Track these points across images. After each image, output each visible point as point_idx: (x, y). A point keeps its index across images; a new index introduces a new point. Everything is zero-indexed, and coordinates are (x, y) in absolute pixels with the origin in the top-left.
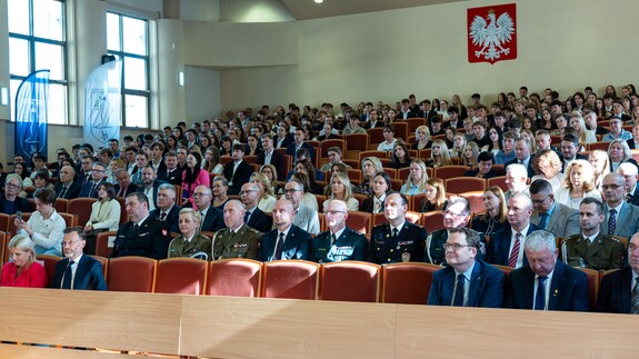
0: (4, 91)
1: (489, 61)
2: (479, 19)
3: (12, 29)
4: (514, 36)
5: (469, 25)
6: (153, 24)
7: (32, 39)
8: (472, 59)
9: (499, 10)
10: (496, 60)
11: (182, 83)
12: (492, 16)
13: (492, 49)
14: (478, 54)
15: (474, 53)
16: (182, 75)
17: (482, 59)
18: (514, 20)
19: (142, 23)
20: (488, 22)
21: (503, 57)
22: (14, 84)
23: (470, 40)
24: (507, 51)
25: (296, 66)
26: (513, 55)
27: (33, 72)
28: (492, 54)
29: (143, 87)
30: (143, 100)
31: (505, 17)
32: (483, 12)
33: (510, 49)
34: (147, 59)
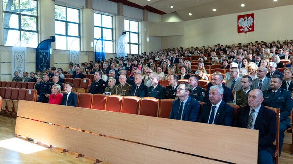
0: (92, 43)
1: (245, 32)
2: (242, 19)
3: (95, 25)
4: (253, 24)
5: (238, 21)
6: (140, 23)
7: (102, 28)
8: (239, 32)
9: (248, 16)
10: (247, 32)
11: (148, 40)
12: (246, 18)
13: (246, 28)
14: (241, 30)
15: (240, 30)
16: (148, 38)
17: (242, 32)
18: (253, 19)
19: (137, 23)
20: (245, 20)
21: (249, 31)
22: (95, 41)
23: (238, 26)
24: (251, 29)
25: (183, 35)
26: (253, 30)
27: (102, 37)
28: (246, 30)
29: (137, 42)
30: (137, 46)
31: (250, 18)
32: (243, 16)
33: (252, 28)
34: (138, 34)
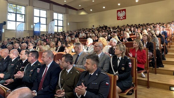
1: (121, 20)
2: (119, 12)
3: (35, 15)
4: (125, 15)
5: (117, 13)
6: (64, 15)
7: (40, 17)
8: (118, 19)
9: (123, 10)
10: (122, 19)
12: (121, 11)
13: (121, 17)
14: (119, 18)
15: (118, 18)
16: (68, 23)
17: (120, 19)
18: (125, 12)
19: (62, 15)
20: (121, 13)
21: (123, 19)
23: (117, 16)
24: (124, 18)
25: (88, 22)
26: (125, 18)
27: (40, 22)
28: (121, 18)
29: (62, 25)
30: (62, 27)
31: (124, 11)
32: (120, 11)
33: (125, 17)
34: (63, 21)
